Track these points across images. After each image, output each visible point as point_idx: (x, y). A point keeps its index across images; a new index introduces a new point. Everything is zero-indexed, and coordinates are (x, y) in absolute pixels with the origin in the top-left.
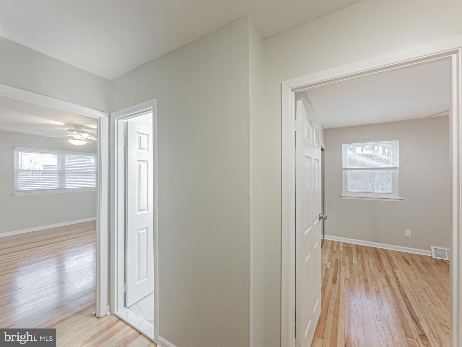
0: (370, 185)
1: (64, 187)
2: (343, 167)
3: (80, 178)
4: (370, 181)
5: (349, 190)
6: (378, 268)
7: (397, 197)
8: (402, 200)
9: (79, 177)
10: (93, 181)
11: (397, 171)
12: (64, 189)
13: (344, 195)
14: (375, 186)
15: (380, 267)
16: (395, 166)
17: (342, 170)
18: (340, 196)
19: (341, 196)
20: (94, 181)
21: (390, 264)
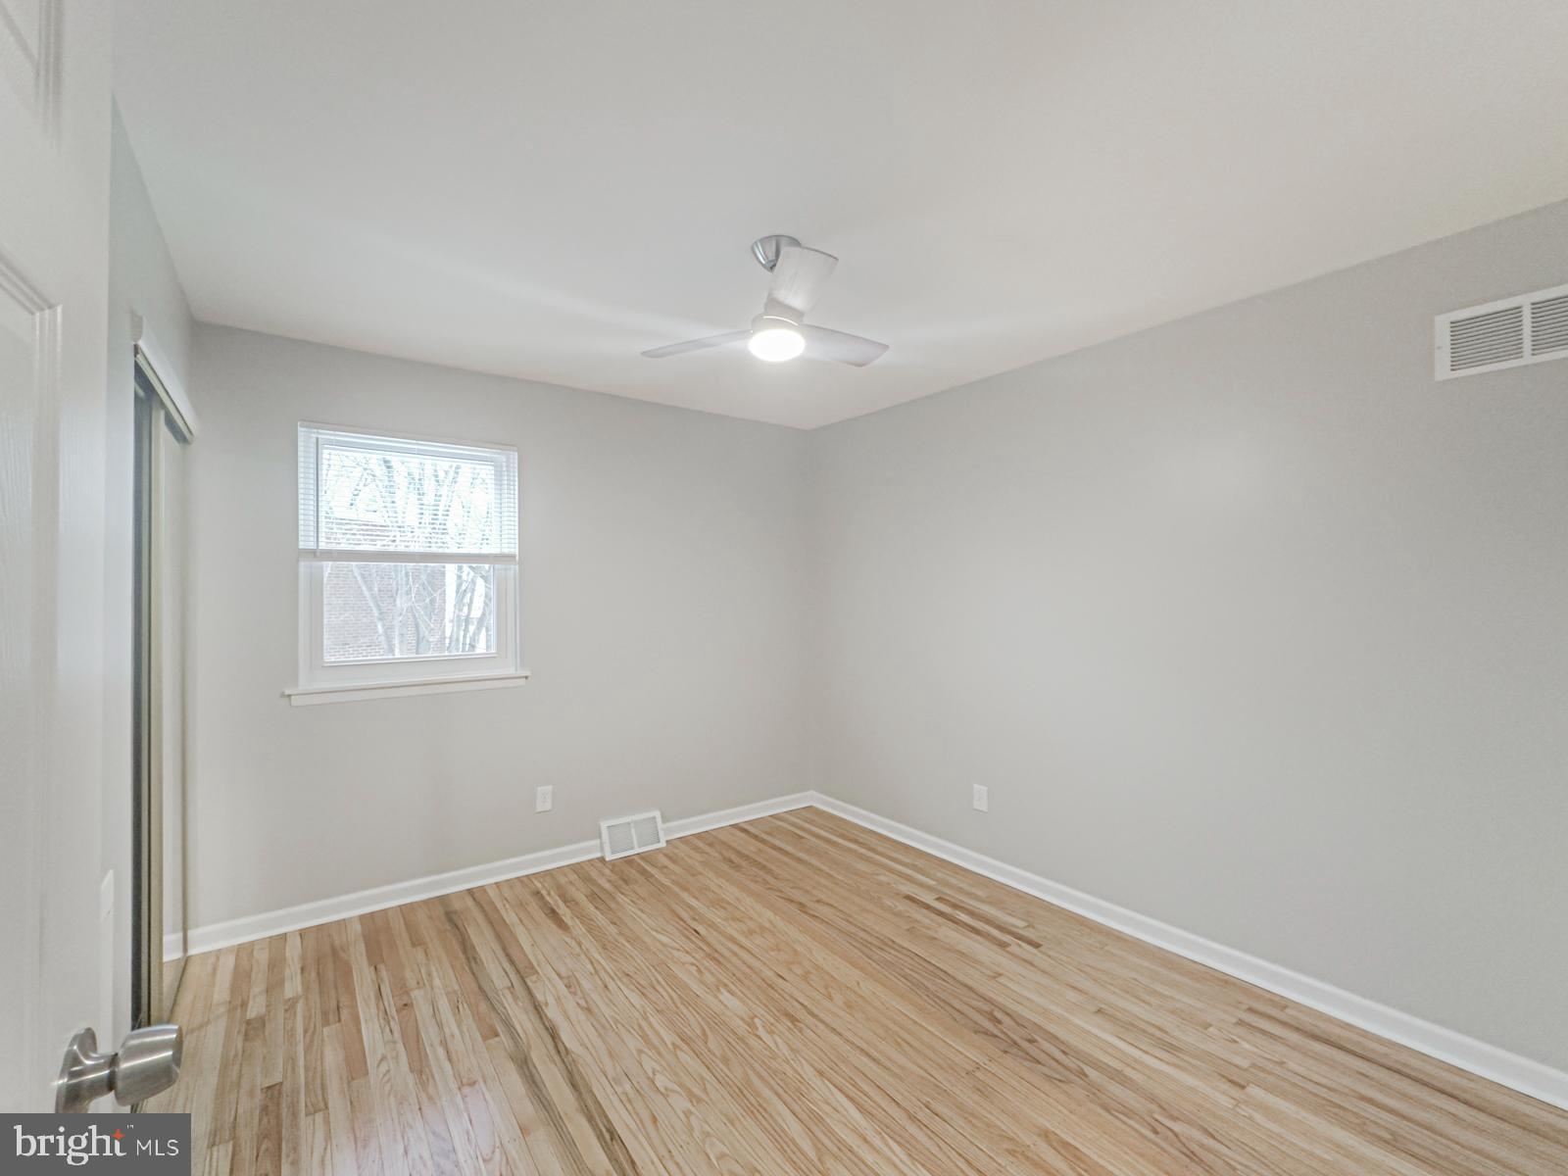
0: (380, 629)
2: (302, 545)
4: (381, 613)
5: (329, 658)
6: (478, 1018)
7: (511, 671)
8: (526, 677)
11: (514, 568)
13: (304, 684)
14: (397, 633)
15: (483, 1007)
16: (506, 551)
17: (298, 561)
18: (283, 695)
19: (287, 692)
21: (512, 962)
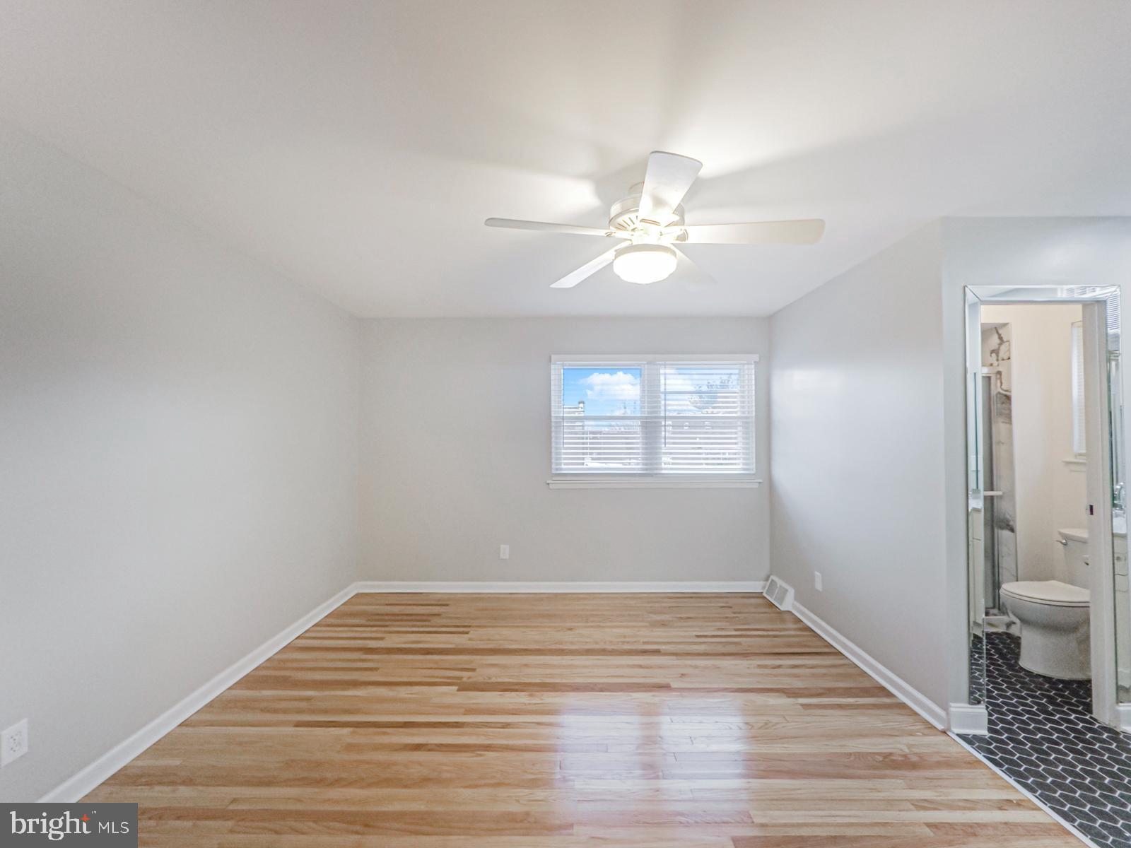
1: (657, 469)
3: (698, 440)
9: (695, 438)
10: (735, 454)
12: (657, 474)
20: (739, 454)
